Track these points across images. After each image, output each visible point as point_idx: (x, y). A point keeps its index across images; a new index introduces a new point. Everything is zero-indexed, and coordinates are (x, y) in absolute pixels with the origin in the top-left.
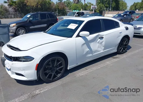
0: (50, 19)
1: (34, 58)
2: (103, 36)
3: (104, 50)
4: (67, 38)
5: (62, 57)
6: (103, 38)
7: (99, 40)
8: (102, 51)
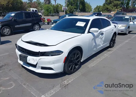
0: (34, 18)
1: (63, 52)
2: (103, 33)
3: (103, 44)
4: (81, 34)
5: (79, 51)
6: (103, 34)
7: (101, 36)
8: (102, 45)
